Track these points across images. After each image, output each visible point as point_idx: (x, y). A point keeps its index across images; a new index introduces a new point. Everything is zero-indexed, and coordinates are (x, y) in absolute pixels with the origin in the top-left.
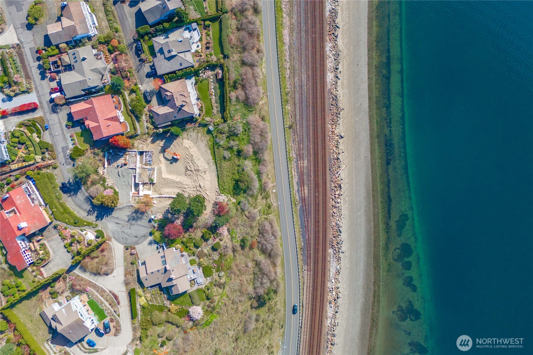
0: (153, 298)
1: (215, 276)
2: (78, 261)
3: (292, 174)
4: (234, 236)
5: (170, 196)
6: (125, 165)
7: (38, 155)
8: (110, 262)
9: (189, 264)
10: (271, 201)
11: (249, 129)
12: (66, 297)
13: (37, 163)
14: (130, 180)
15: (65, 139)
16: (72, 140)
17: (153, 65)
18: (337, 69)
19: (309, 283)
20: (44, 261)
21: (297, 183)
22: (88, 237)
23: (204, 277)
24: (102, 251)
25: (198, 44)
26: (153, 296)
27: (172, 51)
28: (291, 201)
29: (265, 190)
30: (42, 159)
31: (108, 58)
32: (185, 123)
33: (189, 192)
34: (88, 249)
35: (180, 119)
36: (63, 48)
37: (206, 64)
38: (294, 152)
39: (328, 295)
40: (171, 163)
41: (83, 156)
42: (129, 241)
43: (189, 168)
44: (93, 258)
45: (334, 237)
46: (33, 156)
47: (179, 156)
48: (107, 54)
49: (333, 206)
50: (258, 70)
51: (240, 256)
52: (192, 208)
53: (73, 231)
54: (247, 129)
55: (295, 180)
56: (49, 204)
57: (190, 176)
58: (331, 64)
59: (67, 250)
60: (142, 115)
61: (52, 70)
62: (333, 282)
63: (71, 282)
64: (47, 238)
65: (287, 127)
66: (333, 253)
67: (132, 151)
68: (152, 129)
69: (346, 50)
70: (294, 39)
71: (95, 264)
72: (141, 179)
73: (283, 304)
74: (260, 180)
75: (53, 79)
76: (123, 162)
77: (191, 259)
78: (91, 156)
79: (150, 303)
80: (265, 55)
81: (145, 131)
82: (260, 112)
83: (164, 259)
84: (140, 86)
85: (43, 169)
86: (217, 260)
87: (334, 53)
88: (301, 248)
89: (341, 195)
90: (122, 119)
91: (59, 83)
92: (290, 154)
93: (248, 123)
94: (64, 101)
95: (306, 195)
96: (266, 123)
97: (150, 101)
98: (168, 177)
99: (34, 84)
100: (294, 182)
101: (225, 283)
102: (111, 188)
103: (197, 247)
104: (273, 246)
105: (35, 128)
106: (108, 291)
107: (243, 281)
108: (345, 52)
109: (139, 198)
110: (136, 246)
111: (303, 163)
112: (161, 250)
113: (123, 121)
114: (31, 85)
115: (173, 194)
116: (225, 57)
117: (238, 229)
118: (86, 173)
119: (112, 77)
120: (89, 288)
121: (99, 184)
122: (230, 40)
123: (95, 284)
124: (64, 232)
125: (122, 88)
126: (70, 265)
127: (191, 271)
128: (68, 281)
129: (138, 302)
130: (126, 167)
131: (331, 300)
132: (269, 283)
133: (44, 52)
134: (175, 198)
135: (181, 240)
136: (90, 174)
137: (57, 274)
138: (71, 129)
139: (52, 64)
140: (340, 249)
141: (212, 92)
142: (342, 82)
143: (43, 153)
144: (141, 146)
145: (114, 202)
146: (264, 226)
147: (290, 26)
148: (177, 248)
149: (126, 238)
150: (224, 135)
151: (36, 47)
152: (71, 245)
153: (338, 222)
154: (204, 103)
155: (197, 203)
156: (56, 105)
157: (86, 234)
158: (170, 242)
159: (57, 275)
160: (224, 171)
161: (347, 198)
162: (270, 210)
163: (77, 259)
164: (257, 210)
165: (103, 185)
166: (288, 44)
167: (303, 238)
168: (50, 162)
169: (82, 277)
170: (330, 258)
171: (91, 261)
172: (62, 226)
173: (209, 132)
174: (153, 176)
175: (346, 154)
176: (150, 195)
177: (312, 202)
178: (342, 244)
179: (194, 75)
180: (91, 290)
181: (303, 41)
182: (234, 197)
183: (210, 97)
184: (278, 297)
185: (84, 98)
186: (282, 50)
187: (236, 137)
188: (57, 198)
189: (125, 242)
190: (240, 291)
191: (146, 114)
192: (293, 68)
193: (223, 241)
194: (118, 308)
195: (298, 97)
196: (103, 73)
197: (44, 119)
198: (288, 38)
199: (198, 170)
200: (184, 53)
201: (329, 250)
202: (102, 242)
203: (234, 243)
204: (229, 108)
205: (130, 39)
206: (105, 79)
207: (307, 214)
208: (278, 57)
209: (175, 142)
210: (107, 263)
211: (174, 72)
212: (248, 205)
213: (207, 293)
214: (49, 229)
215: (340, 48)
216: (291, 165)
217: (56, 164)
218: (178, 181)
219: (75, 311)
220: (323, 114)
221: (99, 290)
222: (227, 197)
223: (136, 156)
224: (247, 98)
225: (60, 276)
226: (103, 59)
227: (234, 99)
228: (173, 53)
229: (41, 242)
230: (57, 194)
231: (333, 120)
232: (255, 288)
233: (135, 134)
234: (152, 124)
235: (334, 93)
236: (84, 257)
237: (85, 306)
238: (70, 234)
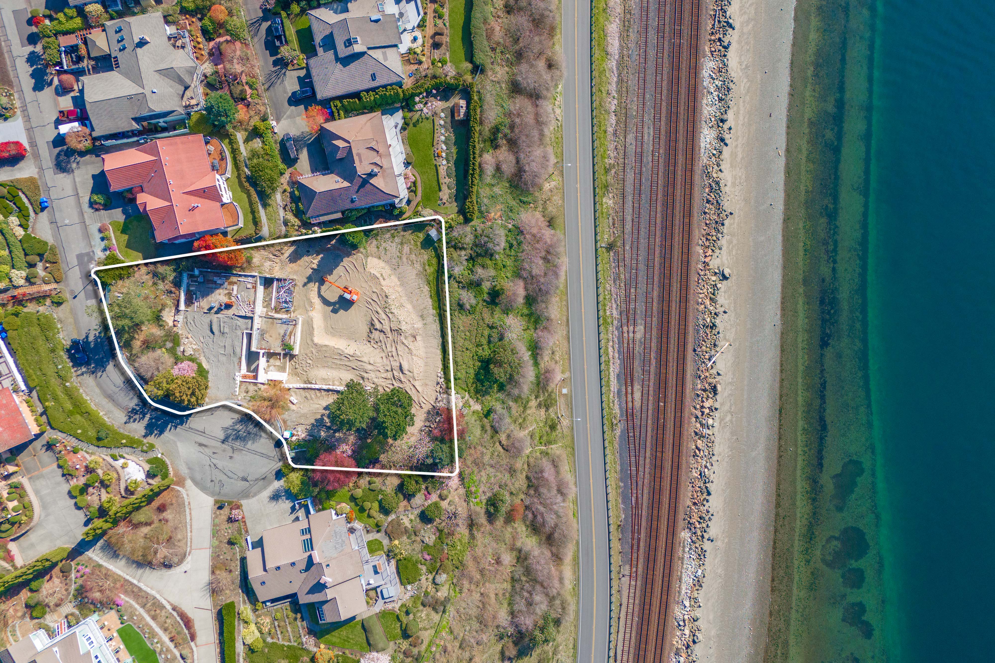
0: (277, 628)
1: (425, 581)
2: (98, 532)
3: (607, 354)
4: (473, 489)
5: (331, 387)
6: (228, 306)
7: (19, 269)
8: (179, 536)
9: (366, 550)
10: (556, 413)
11: (519, 244)
12: (66, 617)
13: (15, 287)
14: (237, 344)
15: (87, 236)
16: (103, 239)
17: (308, 75)
18: (723, 121)
19: (631, 606)
20: (16, 526)
21: (618, 376)
22: (128, 474)
23: (399, 584)
24: (162, 509)
25: (414, 34)
26: (276, 623)
27: (356, 42)
28: (603, 417)
29: (545, 389)
30: (29, 280)
31: (200, 49)
32: (373, 218)
33: (376, 380)
34: (127, 502)
35: (363, 209)
36: (94, 13)
37: (433, 82)
38: (614, 306)
39: (674, 636)
40: (335, 311)
41: (128, 277)
42: (226, 489)
43: (378, 326)
44: (136, 526)
45: (695, 504)
46: (6, 271)
47: (357, 294)
48: (199, 40)
49: (696, 434)
50: (546, 106)
51: (484, 537)
52: (381, 418)
53: (93, 457)
54: (515, 243)
55: (614, 369)
56: (38, 388)
57: (379, 344)
58: (710, 109)
59: (76, 504)
60: (274, 190)
61: (65, 68)
62: (685, 607)
63: (80, 581)
64: (28, 471)
65: (603, 245)
66: (690, 540)
67: (245, 276)
68: (297, 228)
69: (745, 80)
70: (632, 45)
71: (142, 540)
72: (264, 342)
73: (572, 651)
74: (536, 364)
75: (65, 89)
76: (225, 300)
77: (371, 539)
78: (147, 279)
79: (269, 640)
80: (565, 74)
81: (281, 231)
82: (545, 209)
83: (308, 536)
84: (274, 123)
85: (29, 304)
86: (431, 543)
87: (719, 83)
88: (619, 526)
89: (716, 409)
90: (227, 197)
91: (79, 101)
92: (605, 310)
93: (519, 231)
94: (87, 144)
95: (638, 404)
96: (558, 232)
97: (295, 160)
98: (326, 343)
99: (19, 99)
100: (612, 374)
101: (447, 599)
102: (192, 359)
103: (385, 510)
104: (559, 517)
105: (14, 204)
106: (169, 607)
107: (488, 596)
108: (742, 85)
109: (256, 388)
110: (243, 502)
111: (634, 332)
112: (301, 514)
113: (229, 201)
114: (11, 100)
115: (336, 383)
116: (477, 69)
117: (483, 473)
118: (132, 318)
119: (207, 94)
120: (123, 598)
121: (164, 350)
122: (489, 31)
123: (140, 589)
124: (71, 460)
125: (230, 121)
126: (80, 538)
127: (369, 568)
128: (73, 579)
129: (239, 636)
130: (230, 312)
131: (680, 647)
132: (546, 603)
133: (47, 22)
134: (342, 393)
135: (350, 493)
136: (142, 323)
137: (47, 560)
138: (103, 212)
139: (65, 51)
140: (705, 532)
141: (440, 149)
142: (732, 152)
143: (32, 265)
144: (268, 264)
145: (197, 392)
146: (542, 471)
147: (622, 15)
148: (339, 512)
149: (220, 481)
150: (463, 253)
151: (29, 10)
152: (84, 490)
153: (706, 470)
154: (421, 173)
155: (394, 408)
156: (70, 153)
157: (123, 468)
158: (323, 495)
159: (47, 564)
160: (459, 339)
161: (728, 418)
162: (554, 434)
163: (99, 526)
164: (527, 431)
165: (172, 351)
166: (617, 57)
167: (624, 502)
168: (46, 288)
169: (108, 570)
170: (684, 551)
171: (131, 532)
172: (66, 443)
173: (428, 243)
174: (292, 337)
175: (731, 315)
176: (284, 382)
177: (649, 422)
178: (710, 519)
179: (402, 108)
180: (127, 602)
181: (652, 53)
182: (477, 398)
183: (435, 162)
184: (561, 634)
185: (138, 141)
186: (602, 69)
187: (491, 260)
188: (60, 376)
189: (217, 489)
190: (481, 621)
191: (285, 191)
192: (624, 111)
193: (448, 500)
194: (192, 649)
195: (632, 179)
196: (187, 80)
197: (40, 184)
198: (616, 43)
199: (398, 331)
200: (383, 50)
201: (683, 534)
202: (162, 488)
203: (472, 507)
204: (477, 191)
205: (255, 10)
206: (192, 98)
207: (637, 448)
208: (594, 83)
209: (346, 262)
210: (171, 538)
211: (356, 95)
212: (508, 420)
213: (405, 622)
214: (34, 449)
215: (733, 74)
216: (607, 334)
217: (60, 295)
218: (351, 353)
219: (84, 654)
220: (687, 220)
221: (148, 602)
222: (463, 398)
223: (255, 287)
224: (520, 171)
225: (55, 565)
226: (189, 48)
227: (489, 170)
228: (358, 48)
229: (14, 480)
230: (60, 367)
231: (709, 237)
232: (512, 614)
233: (256, 234)
234: (296, 216)
235: (715, 175)
236: (116, 522)
237: (111, 639)
238: (84, 464)
